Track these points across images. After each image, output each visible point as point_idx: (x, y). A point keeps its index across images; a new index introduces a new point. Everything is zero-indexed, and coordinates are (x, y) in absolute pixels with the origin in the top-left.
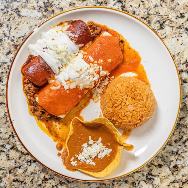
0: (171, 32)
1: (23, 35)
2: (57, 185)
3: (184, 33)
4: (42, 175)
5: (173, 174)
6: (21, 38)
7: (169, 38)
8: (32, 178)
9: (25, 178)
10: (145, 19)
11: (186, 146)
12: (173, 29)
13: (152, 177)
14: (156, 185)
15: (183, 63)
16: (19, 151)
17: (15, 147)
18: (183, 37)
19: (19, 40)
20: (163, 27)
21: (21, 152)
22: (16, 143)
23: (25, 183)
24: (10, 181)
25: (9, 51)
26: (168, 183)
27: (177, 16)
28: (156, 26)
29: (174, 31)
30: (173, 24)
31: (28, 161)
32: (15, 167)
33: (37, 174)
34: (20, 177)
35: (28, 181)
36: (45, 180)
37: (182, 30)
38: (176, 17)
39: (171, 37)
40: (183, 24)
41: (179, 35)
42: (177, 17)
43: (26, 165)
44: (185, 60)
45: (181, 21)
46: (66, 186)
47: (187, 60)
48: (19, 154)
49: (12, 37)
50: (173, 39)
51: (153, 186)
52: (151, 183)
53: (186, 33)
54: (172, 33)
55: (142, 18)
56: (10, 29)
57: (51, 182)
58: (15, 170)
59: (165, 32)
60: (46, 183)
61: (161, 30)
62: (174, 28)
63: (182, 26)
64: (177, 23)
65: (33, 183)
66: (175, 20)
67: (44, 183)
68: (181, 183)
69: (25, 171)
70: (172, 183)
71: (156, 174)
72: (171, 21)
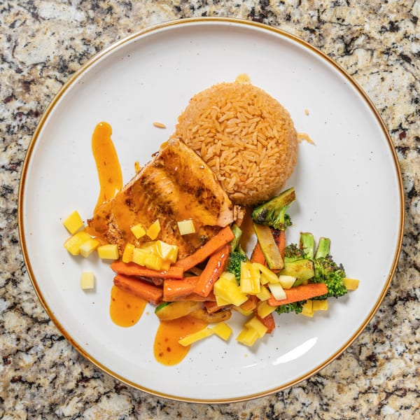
0: (369, 60)
1: (43, 60)
2: (108, 392)
3: (398, 65)
4: (77, 370)
5: (365, 373)
6: (39, 67)
7: (364, 75)
8: (53, 375)
9: (39, 376)
10: (313, 31)
11: (395, 312)
12: (372, 55)
13: (319, 380)
14: (328, 397)
15: (394, 131)
16: (27, 315)
17: (19, 306)
18: (395, 73)
19: (34, 70)
20: (352, 51)
21: (32, 317)
22: (20, 297)
23: (39, 386)
24: (4, 382)
25: (11, 95)
26: (354, 393)
27: (383, 27)
28: (337, 48)
29: (375, 60)
30: (373, 45)
31: (47, 337)
32: (18, 351)
33: (65, 367)
34: (27, 372)
35: (45, 381)
36: (84, 379)
37: (393, 58)
38: (380, 29)
39: (368, 73)
40: (395, 45)
41: (386, 69)
42: (383, 30)
43: (41, 347)
44: (398, 125)
45: (392, 37)
46: (129, 394)
47: (401, 124)
48: (27, 321)
49: (18, 63)
50: (372, 77)
51: (322, 400)
52: (318, 393)
53: (401, 64)
54: (371, 65)
55: (305, 28)
56: (15, 47)
57: (97, 385)
58: (17, 357)
59: (355, 62)
60: (84, 386)
61: (346, 58)
62: (376, 54)
63: (394, 50)
64: (381, 42)
65: (56, 386)
66: (377, 36)
67: (80, 387)
68: (384, 395)
69: (38, 358)
70: (364, 393)
71: (329, 373)
72: (369, 38)
